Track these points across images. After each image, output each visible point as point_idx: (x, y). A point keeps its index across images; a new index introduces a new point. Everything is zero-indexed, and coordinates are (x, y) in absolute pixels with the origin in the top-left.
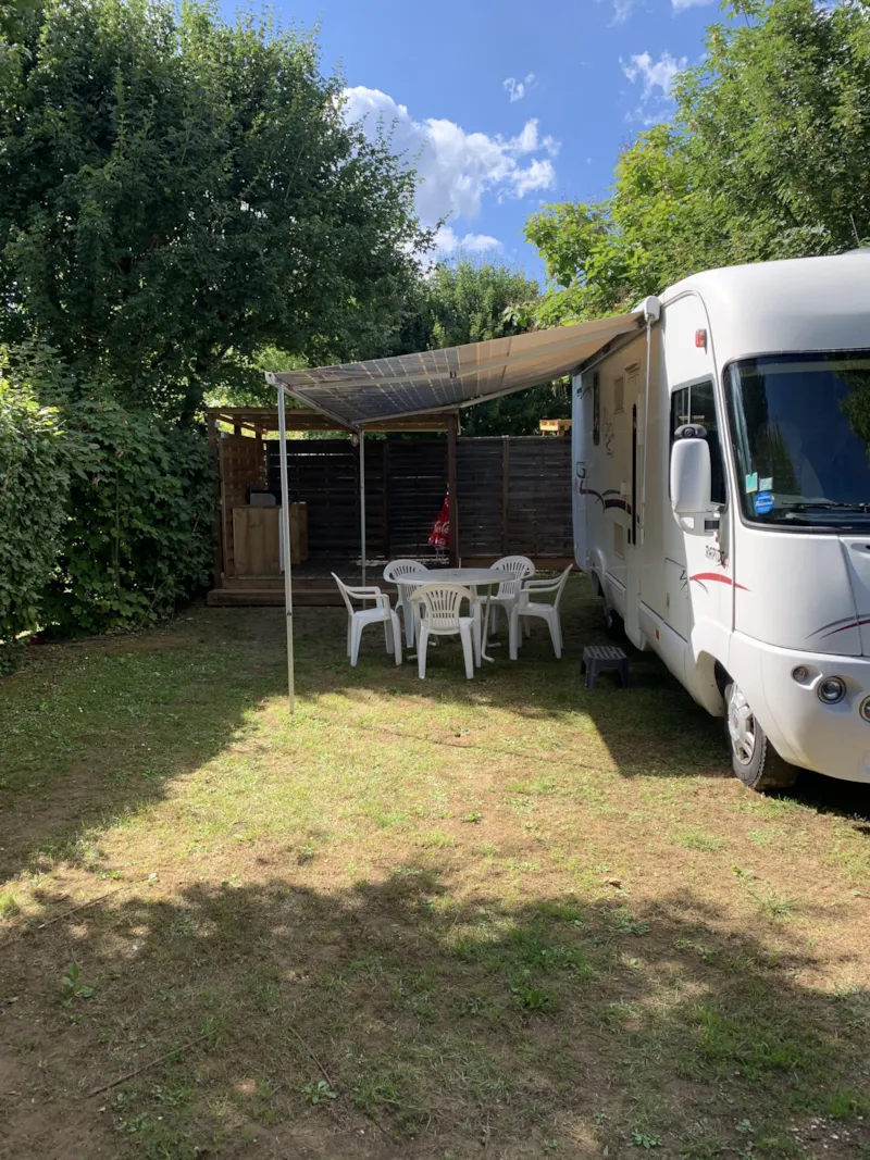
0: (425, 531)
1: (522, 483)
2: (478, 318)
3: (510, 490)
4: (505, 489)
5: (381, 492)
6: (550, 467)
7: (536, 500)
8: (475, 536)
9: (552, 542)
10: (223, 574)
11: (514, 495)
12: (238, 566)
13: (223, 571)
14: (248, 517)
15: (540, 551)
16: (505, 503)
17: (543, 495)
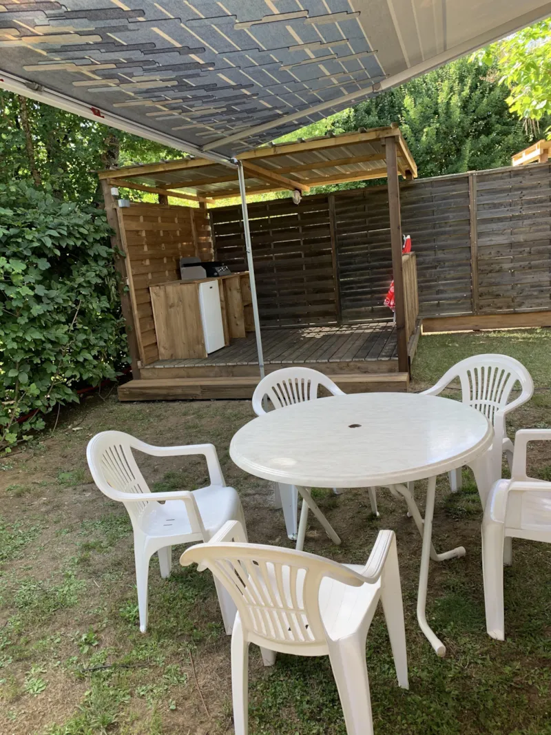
0: (380, 292)
1: (494, 226)
2: (445, 85)
3: (480, 235)
4: (473, 235)
5: (329, 252)
6: (529, 202)
7: (511, 245)
8: (438, 292)
9: (535, 293)
10: (139, 363)
11: (485, 241)
12: (162, 350)
13: (139, 359)
14: (167, 297)
15: (520, 306)
16: (474, 250)
17: (521, 238)
